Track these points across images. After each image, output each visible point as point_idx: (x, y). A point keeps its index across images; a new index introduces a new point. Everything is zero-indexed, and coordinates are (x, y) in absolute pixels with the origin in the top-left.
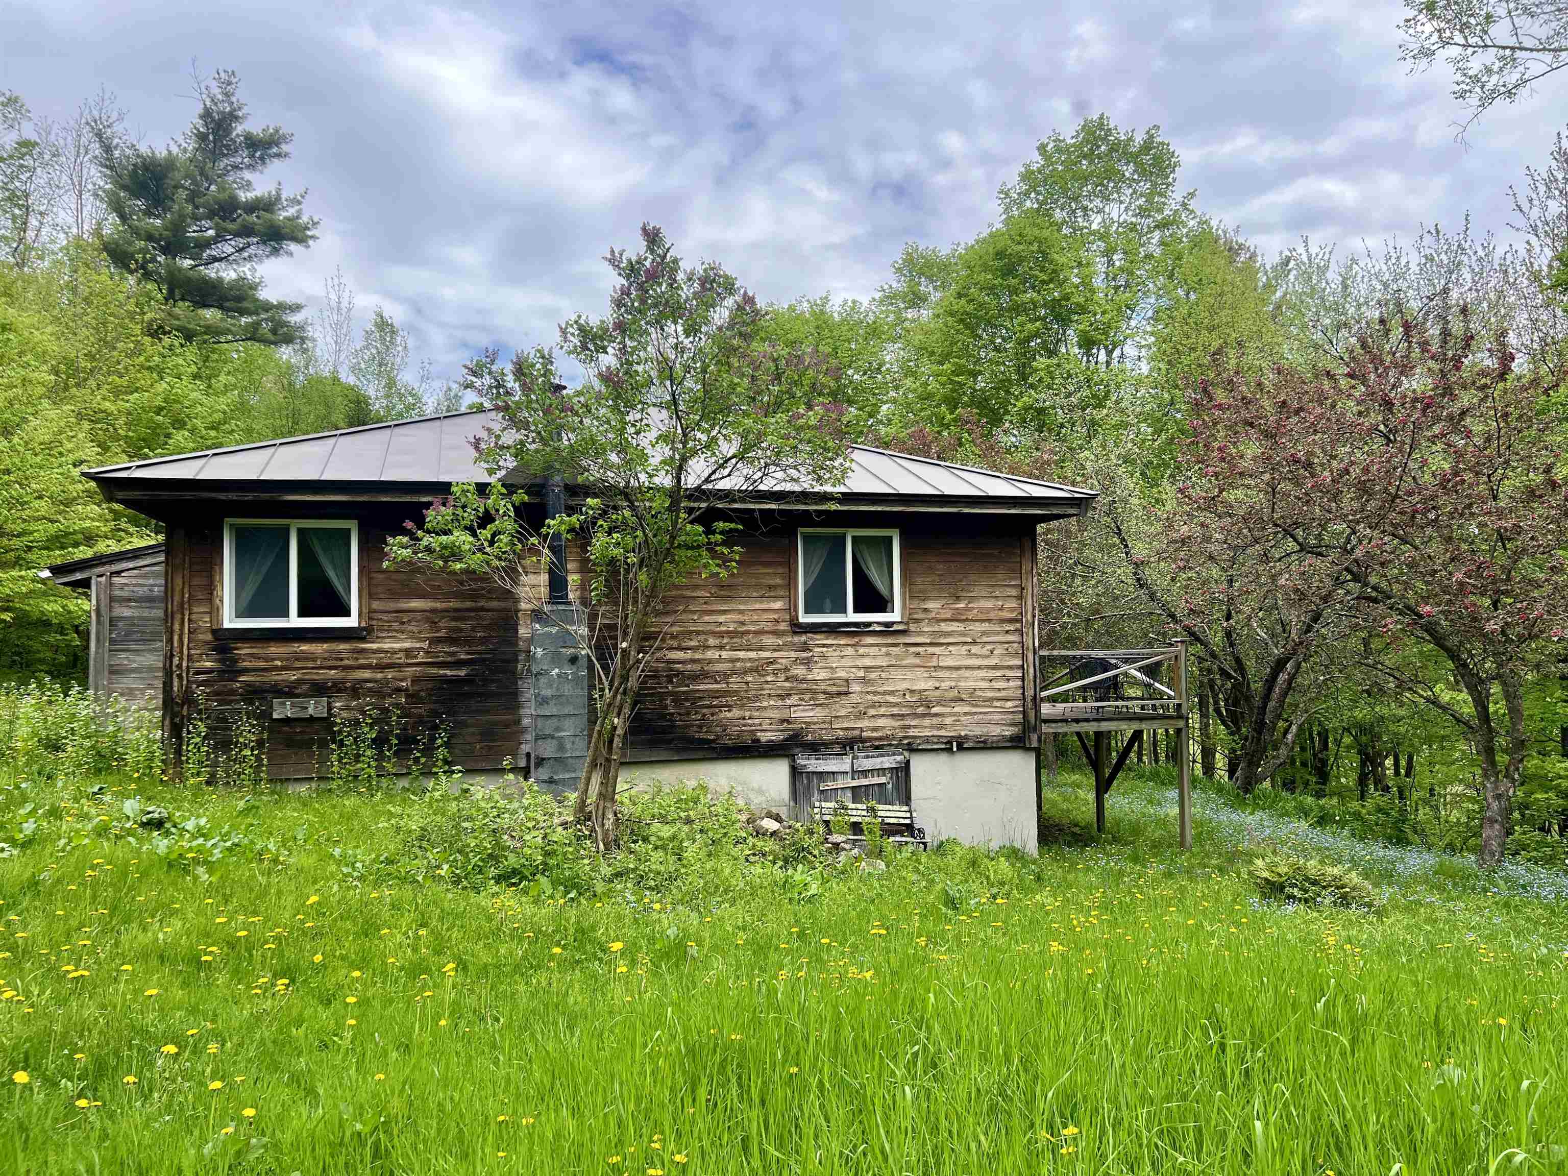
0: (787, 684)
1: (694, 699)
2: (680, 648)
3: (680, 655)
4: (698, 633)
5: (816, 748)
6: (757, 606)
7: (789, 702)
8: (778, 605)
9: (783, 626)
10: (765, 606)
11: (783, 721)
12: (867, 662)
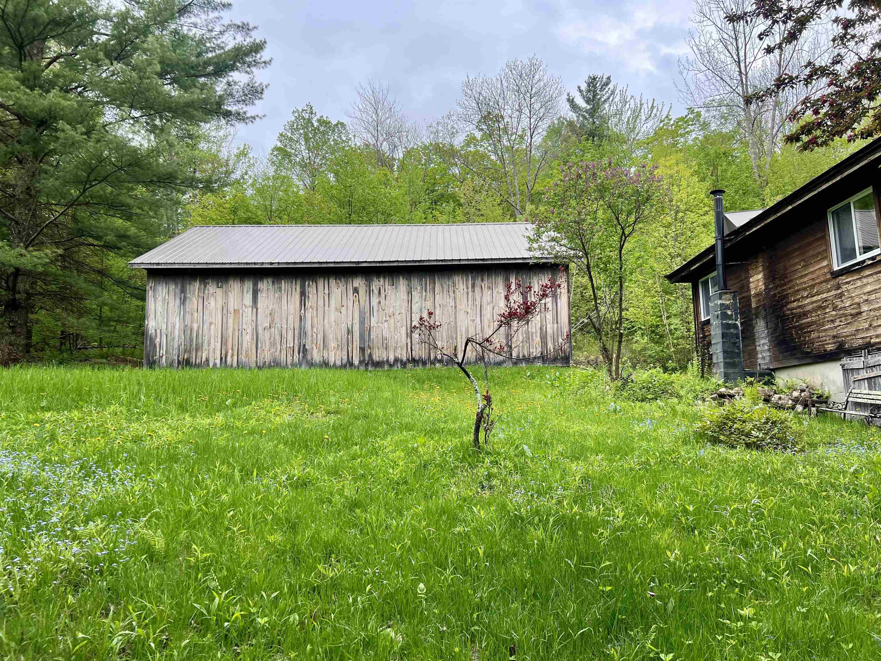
0: (834, 313)
1: (801, 328)
2: (794, 301)
3: (795, 304)
4: (798, 291)
5: (851, 352)
6: (818, 267)
7: (836, 324)
8: (825, 263)
9: (829, 276)
10: (820, 266)
11: (834, 337)
12: (869, 288)
